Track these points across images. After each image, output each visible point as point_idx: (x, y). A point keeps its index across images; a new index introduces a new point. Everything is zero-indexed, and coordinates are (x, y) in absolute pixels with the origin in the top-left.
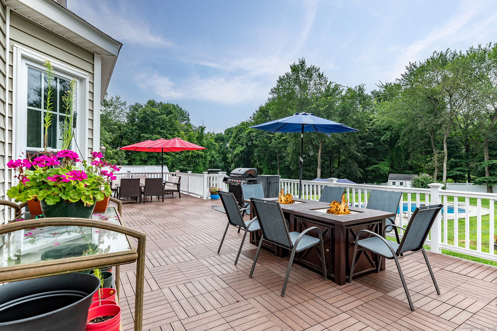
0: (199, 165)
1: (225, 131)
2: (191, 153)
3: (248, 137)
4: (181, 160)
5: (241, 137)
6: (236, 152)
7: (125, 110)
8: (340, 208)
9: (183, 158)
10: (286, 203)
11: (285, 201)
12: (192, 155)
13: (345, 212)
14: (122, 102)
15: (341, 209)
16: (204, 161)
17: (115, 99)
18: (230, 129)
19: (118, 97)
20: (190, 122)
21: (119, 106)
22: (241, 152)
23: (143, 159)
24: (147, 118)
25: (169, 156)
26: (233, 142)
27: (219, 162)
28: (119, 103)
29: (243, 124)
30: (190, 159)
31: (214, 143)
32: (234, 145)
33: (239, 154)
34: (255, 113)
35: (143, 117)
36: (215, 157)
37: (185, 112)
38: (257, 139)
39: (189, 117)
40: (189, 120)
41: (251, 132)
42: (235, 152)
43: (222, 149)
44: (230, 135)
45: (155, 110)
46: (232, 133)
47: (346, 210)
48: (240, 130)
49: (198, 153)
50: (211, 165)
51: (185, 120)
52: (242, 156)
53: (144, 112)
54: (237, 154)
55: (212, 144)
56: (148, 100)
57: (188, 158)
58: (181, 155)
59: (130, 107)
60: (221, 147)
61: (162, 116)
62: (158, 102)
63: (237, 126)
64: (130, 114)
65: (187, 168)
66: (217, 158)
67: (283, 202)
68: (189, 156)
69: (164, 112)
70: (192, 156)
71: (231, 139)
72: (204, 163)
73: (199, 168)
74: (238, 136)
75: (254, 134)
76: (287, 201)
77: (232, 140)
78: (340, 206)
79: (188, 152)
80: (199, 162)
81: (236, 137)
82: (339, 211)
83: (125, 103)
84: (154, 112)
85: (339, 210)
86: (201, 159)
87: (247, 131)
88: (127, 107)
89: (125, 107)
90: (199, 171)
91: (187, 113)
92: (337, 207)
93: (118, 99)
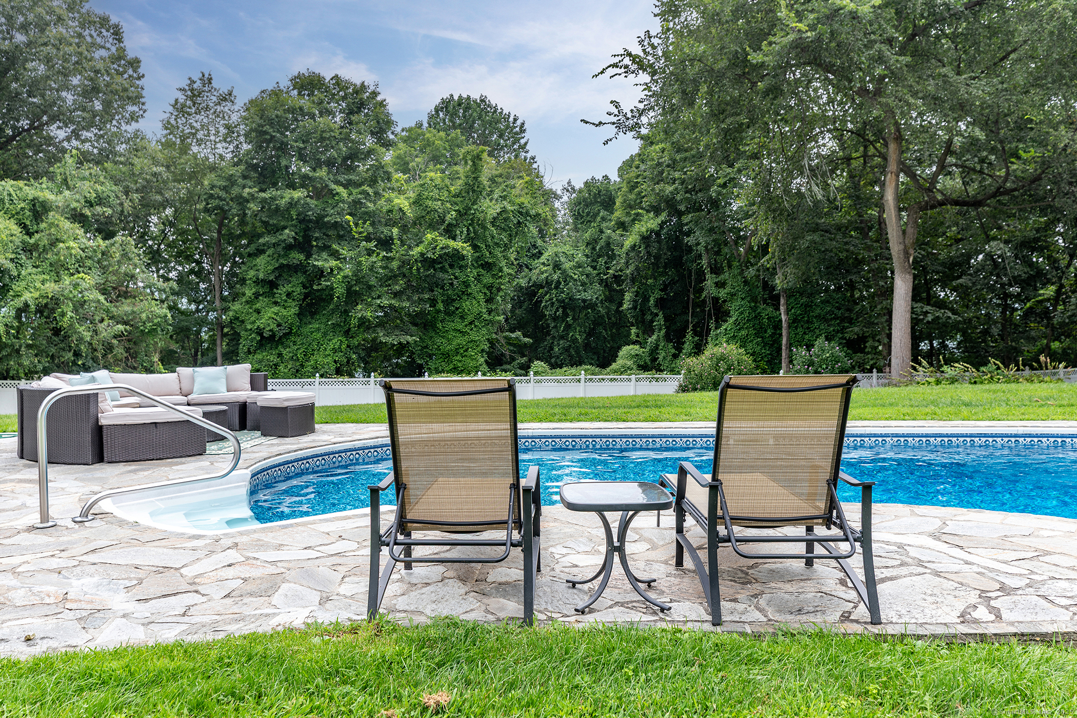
0: (469, 295)
1: (620, 169)
2: (419, 249)
6: (630, 241)
12: (422, 255)
19: (206, 76)
23: (261, 276)
25: (335, 263)
30: (418, 269)
33: (640, 245)
36: (567, 265)
37: (511, 119)
42: (627, 243)
49: (447, 247)
66: (571, 272)
68: (412, 258)
70: (424, 259)
72: (490, 287)
73: (466, 304)
83: (227, 98)
88: (237, 109)
90: (470, 318)
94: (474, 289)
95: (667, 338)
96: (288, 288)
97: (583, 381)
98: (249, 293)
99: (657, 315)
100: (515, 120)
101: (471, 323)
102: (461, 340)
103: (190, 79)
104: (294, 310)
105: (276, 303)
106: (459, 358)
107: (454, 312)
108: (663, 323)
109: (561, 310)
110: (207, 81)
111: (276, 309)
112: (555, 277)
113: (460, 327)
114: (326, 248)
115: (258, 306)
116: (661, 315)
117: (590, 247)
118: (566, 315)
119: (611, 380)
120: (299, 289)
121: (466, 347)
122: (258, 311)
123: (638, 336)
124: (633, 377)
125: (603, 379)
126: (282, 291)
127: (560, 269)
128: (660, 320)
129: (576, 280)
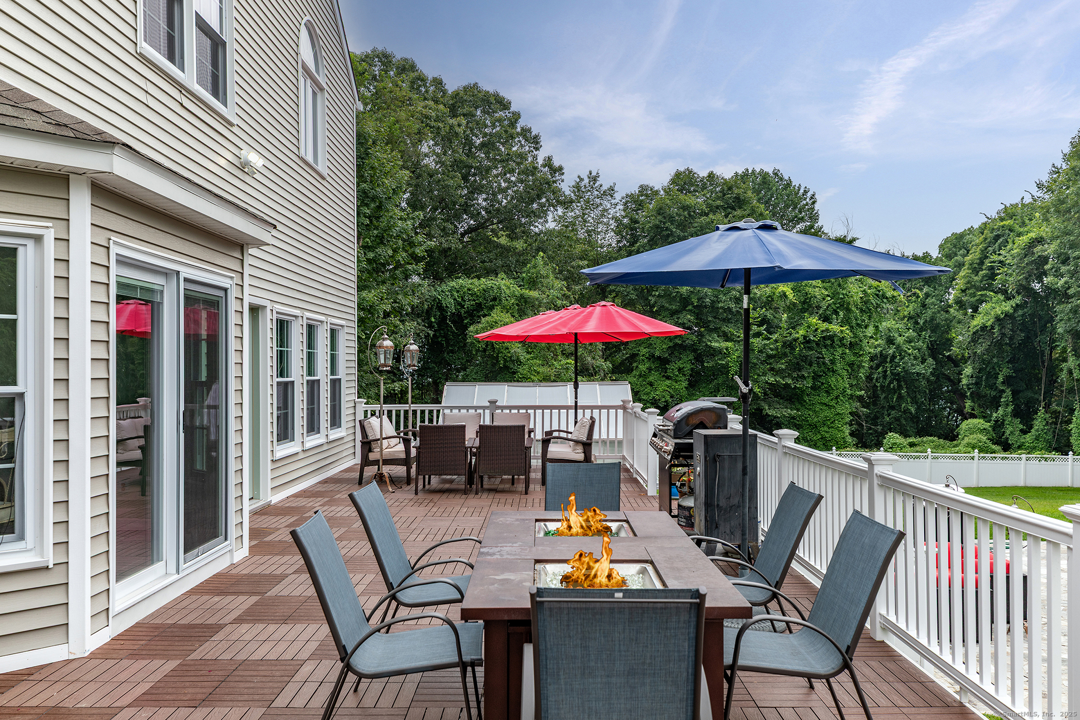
0: (834, 371)
1: (941, 246)
2: (802, 332)
3: (1026, 260)
4: (770, 357)
5: (1001, 262)
6: (978, 321)
7: (612, 211)
8: (597, 571)
9: (777, 349)
10: (585, 535)
11: (582, 527)
12: (805, 337)
13: (609, 580)
14: (604, 188)
15: (599, 574)
16: (853, 358)
17: (586, 181)
18: (961, 236)
19: (594, 174)
20: (820, 223)
21: (598, 201)
22: (998, 319)
23: (657, 354)
24: (667, 229)
25: (730, 344)
26: (968, 282)
27: (915, 358)
28: (596, 193)
29: (1009, 213)
30: (801, 350)
31: (889, 293)
32: (974, 295)
33: (992, 327)
34: (1059, 163)
35: (657, 227)
36: (900, 340)
37: (802, 191)
38: (1064, 269)
39: (817, 206)
40: (814, 217)
41: (1040, 241)
42: (975, 323)
43: (930, 312)
44: (959, 258)
45: (690, 200)
46: (968, 251)
47: (614, 575)
48: (997, 237)
49: (827, 330)
50: (885, 372)
51: (802, 219)
52: (1003, 335)
53: (660, 211)
54: (983, 328)
55: (884, 296)
56: (673, 173)
57: (793, 349)
58: (769, 339)
59: (624, 201)
60: (924, 306)
61: (711, 216)
62: (703, 173)
63: (985, 224)
64: (625, 221)
65: (790, 381)
66: (904, 347)
67: (574, 530)
68: (796, 340)
69: (719, 202)
70: (806, 341)
71: (962, 274)
72: (851, 365)
73: (832, 380)
74: (987, 261)
75: (1050, 249)
76: (589, 527)
77: (964, 277)
78: (597, 565)
79: (793, 328)
80: (833, 362)
81: (982, 263)
82: (595, 580)
83: (611, 191)
84: (685, 208)
85: (595, 576)
86: (840, 351)
87: (1025, 239)
88: (616, 201)
89: (613, 201)
90: (835, 393)
91: (809, 195)
92: (589, 568)
93: (595, 179)
94: (839, 366)
95: (1016, 414)
96: (680, 364)
97: (976, 459)
98: (643, 368)
99: (1003, 391)
100: (806, 192)
101: (837, 398)
102: (827, 413)
103: (579, 177)
104: (685, 384)
105: (668, 378)
106: (826, 429)
107: (819, 387)
108: (1010, 399)
109: (895, 383)
110: (594, 179)
111: (668, 382)
112: (891, 352)
113: (826, 400)
114: (716, 330)
115: (651, 379)
116: (1008, 392)
117: (912, 321)
118: (900, 387)
119: (1003, 458)
120: (689, 366)
121: (833, 419)
122: (651, 384)
123: (973, 410)
124: (1024, 456)
125: (995, 458)
126: (673, 367)
127: (894, 344)
128: (1007, 396)
129: (909, 355)
